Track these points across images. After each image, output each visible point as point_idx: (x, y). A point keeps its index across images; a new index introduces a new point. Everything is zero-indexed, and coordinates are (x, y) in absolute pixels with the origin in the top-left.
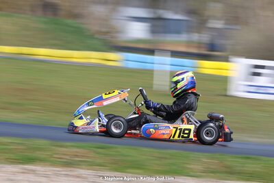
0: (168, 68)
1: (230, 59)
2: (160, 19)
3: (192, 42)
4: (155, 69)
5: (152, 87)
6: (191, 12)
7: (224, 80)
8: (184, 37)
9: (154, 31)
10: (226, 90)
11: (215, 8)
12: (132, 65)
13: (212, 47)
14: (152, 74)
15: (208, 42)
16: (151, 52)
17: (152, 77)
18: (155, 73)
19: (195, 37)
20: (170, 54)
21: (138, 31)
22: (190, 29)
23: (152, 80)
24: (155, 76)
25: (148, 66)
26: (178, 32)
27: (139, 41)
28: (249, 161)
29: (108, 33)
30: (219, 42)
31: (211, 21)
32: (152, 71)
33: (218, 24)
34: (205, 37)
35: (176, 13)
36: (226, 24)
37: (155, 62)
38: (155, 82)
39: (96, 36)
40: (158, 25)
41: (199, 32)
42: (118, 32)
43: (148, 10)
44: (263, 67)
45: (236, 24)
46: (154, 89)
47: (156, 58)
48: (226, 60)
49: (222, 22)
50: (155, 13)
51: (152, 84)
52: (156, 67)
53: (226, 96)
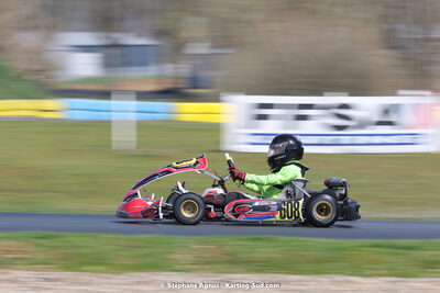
0: (133, 117)
1: (222, 98)
2: (116, 46)
4: (112, 119)
5: (110, 146)
6: (160, 33)
7: (215, 129)
8: (152, 71)
9: (108, 64)
10: (218, 143)
11: (194, 28)
12: (79, 116)
13: (195, 82)
14: (110, 127)
15: (188, 75)
16: (106, 95)
17: (110, 131)
18: (113, 124)
19: (169, 69)
20: (134, 96)
21: (84, 66)
22: (161, 58)
23: (110, 135)
24: (113, 129)
25: (103, 116)
26: (143, 64)
27: (88, 80)
28: (259, 243)
29: (39, 72)
30: (203, 74)
31: (188, 45)
32: (109, 122)
33: (202, 49)
34: (184, 69)
35: (140, 35)
36: (213, 47)
38: (114, 138)
39: (24, 77)
40: (115, 56)
41: (174, 62)
42: (55, 69)
43: (98, 34)
45: (228, 47)
46: (113, 148)
47: (113, 103)
48: (216, 99)
49: (208, 45)
50: (108, 38)
51: (110, 142)
52: (114, 116)
53: (220, 151)
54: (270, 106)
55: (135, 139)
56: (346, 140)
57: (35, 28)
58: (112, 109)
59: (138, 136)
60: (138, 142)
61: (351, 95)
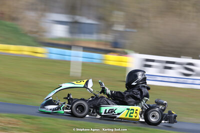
0: (81, 60)
2: (76, 22)
3: (101, 40)
5: (69, 74)
6: (100, 18)
7: (124, 70)
8: (95, 37)
9: (71, 32)
10: (124, 77)
11: (118, 16)
12: (54, 57)
13: (116, 45)
14: (70, 64)
15: (112, 41)
16: (69, 47)
17: (70, 66)
18: (71, 63)
19: (103, 37)
20: (82, 49)
21: (60, 31)
22: (99, 31)
23: (69, 68)
25: (67, 58)
26: (91, 33)
27: (61, 39)
29: (36, 32)
32: (70, 61)
33: (120, 28)
34: (109, 37)
35: (89, 18)
36: (126, 27)
37: (72, 55)
38: (71, 70)
39: (29, 34)
40: (75, 27)
41: (106, 34)
42: (45, 32)
43: (68, 16)
44: (153, 61)
45: (134, 28)
46: (71, 74)
47: (73, 52)
48: (125, 54)
49: (124, 26)
50: (73, 18)
51: (69, 72)
52: (72, 59)
55: (80, 71)
56: (190, 81)
57: (35, 10)
59: (82, 70)
60: (82, 73)
61: (193, 58)
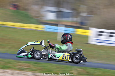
0: (63, 32)
1: (89, 29)
2: (60, 12)
5: (57, 39)
6: (73, 9)
7: (87, 37)
8: (70, 19)
9: (58, 16)
10: (87, 41)
11: (83, 8)
12: (48, 30)
13: (82, 23)
15: (80, 22)
16: (57, 25)
17: (57, 35)
19: (75, 19)
20: (64, 26)
21: (51, 17)
22: (73, 16)
25: (55, 31)
26: (68, 17)
27: (52, 20)
28: (96, 70)
29: (39, 17)
30: (85, 21)
31: (81, 13)
32: (57, 33)
33: (85, 14)
34: (79, 20)
35: (67, 9)
36: (88, 14)
39: (34, 18)
40: (59, 14)
41: (76, 17)
42: (43, 17)
43: (56, 8)
47: (59, 28)
48: (88, 29)
50: (58, 9)
51: (57, 38)
52: (59, 31)
53: (87, 43)
54: (103, 32)
57: (38, 5)
58: (58, 29)
